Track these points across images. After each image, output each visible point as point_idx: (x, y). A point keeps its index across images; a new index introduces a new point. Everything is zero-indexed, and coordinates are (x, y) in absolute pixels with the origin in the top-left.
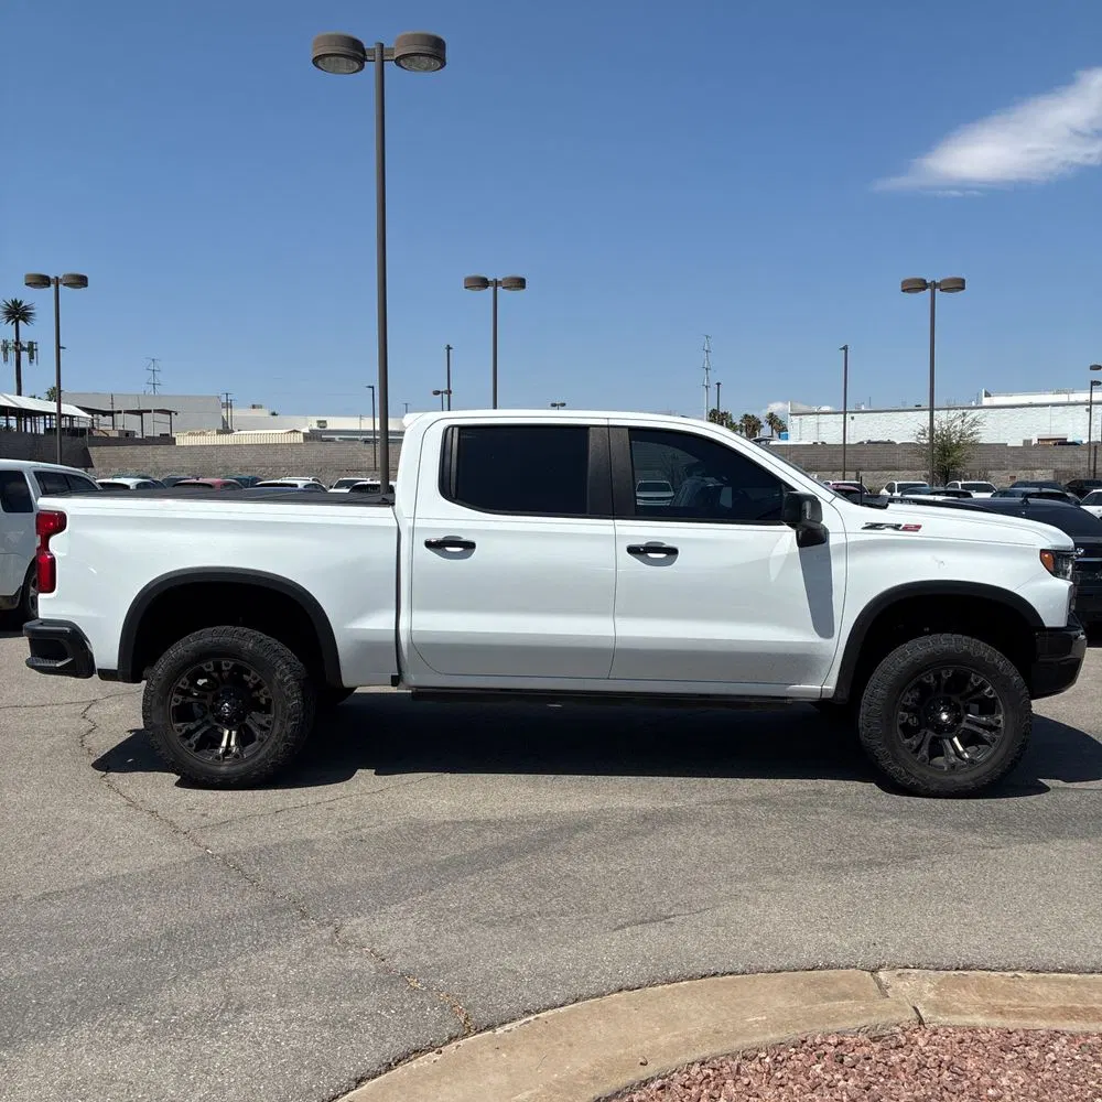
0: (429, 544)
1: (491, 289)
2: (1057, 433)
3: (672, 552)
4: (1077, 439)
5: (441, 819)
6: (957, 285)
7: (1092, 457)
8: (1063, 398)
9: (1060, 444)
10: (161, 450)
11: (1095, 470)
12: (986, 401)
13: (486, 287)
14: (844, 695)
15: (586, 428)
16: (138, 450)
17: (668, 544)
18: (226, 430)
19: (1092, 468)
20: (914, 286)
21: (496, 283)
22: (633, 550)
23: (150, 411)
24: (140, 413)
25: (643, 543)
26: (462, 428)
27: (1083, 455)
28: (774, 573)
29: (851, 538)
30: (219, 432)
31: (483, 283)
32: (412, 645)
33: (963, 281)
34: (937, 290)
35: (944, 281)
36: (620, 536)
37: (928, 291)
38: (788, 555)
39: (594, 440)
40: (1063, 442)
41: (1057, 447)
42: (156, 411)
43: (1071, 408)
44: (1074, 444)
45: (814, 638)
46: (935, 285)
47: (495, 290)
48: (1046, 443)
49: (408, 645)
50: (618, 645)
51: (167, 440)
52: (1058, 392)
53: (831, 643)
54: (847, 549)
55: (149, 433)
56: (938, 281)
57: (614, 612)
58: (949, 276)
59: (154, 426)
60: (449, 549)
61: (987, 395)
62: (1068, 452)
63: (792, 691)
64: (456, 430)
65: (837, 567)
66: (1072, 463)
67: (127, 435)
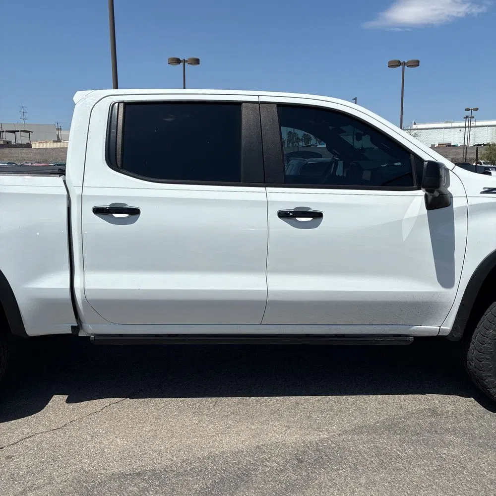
0: (98, 211)
1: (182, 64)
2: (447, 141)
3: (318, 215)
4: (455, 144)
5: (109, 471)
6: (416, 64)
7: (465, 152)
8: (449, 125)
9: (448, 146)
10: (25, 150)
11: (466, 158)
12: (414, 127)
13: (179, 63)
14: (459, 335)
15: (239, 104)
16: (13, 150)
17: (314, 209)
18: (59, 141)
19: (465, 157)
20: (395, 64)
21: (185, 61)
22: (283, 215)
23: (18, 131)
24: (14, 132)
25: (291, 208)
26: (127, 105)
27: (461, 151)
28: (406, 233)
29: (472, 201)
30: (54, 142)
31: (178, 61)
32: (86, 301)
33: (418, 62)
34: (406, 66)
35: (409, 62)
36: (271, 201)
37: (401, 66)
38: (418, 216)
39: (246, 115)
40: (449, 145)
41: (447, 147)
42: (21, 131)
43: (453, 130)
44: (454, 146)
45: (438, 288)
46: (404, 64)
47: (184, 65)
48: (442, 146)
49: (83, 301)
50: (270, 298)
51: (29, 145)
52: (447, 122)
53: (451, 292)
54: (468, 211)
55: (19, 142)
56: (406, 62)
57: (266, 270)
58: (410, 60)
59: (22, 139)
60: (116, 215)
61: (415, 124)
62: (454, 150)
63: (415, 331)
64: (122, 106)
65: (459, 227)
66: (455, 155)
67: (8, 143)
